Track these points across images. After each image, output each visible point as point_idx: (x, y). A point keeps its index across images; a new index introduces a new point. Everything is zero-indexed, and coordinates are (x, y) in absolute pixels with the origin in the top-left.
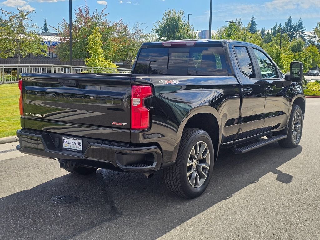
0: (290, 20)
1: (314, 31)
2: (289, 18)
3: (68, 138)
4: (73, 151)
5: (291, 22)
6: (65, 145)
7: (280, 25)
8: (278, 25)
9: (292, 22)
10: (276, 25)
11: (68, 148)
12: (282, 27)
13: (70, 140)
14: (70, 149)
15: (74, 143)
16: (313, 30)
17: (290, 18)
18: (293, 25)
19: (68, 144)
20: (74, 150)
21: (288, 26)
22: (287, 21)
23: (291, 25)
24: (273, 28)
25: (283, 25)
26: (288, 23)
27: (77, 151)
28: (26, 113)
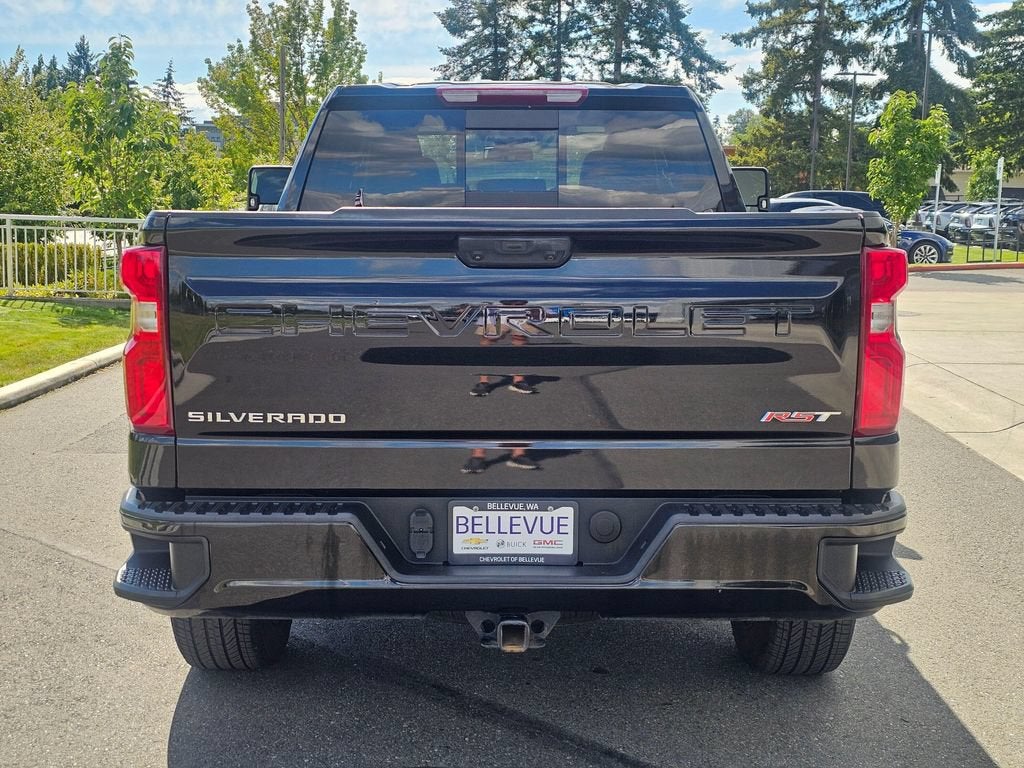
0: (82, 48)
1: (161, 88)
2: (79, 41)
3: (490, 505)
4: (518, 564)
5: (86, 54)
6: (461, 545)
7: (53, 63)
8: (47, 63)
9: (89, 53)
10: (41, 62)
11: (485, 555)
12: (59, 67)
13: (497, 515)
14: (496, 559)
15: (522, 528)
16: (160, 82)
17: (84, 41)
18: (93, 63)
19: (485, 536)
20: (521, 560)
21: (80, 65)
22: (73, 51)
23: (88, 65)
24: (30, 71)
25: (63, 64)
26: (78, 58)
27: (542, 560)
28: (190, 414)
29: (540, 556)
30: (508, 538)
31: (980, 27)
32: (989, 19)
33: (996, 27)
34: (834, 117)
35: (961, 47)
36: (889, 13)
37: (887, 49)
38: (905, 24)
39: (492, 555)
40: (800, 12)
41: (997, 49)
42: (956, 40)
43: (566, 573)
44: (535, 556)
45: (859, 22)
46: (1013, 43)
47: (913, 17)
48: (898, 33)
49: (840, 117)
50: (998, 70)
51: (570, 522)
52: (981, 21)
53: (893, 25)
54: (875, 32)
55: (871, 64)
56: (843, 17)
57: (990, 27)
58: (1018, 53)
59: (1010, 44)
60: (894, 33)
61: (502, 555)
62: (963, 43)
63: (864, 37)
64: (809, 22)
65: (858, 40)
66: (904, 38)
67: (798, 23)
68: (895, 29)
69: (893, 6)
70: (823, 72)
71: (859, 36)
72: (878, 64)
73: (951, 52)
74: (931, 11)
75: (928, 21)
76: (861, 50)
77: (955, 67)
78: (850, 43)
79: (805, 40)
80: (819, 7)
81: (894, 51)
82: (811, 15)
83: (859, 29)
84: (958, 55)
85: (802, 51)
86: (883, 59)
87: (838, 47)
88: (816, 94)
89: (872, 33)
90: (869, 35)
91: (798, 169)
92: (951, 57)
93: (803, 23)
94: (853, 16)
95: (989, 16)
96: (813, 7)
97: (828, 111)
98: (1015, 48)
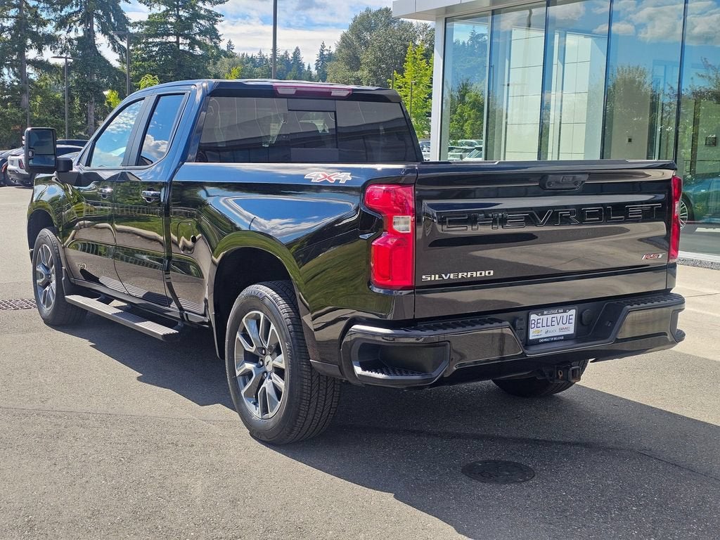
3: (545, 312)
6: (533, 334)
14: (545, 340)
15: (555, 323)
20: (555, 339)
27: (563, 338)
28: (424, 277)
29: (561, 336)
30: (550, 328)
31: (131, 30)
32: (135, 24)
33: (140, 30)
34: (37, 86)
35: (121, 43)
36: (70, 15)
37: (70, 40)
38: (80, 24)
39: (544, 338)
40: (5, 9)
41: (143, 46)
42: (116, 38)
43: (570, 343)
44: (560, 336)
45: (49, 20)
46: (153, 42)
47: (86, 19)
48: (76, 31)
49: (41, 87)
50: (144, 60)
51: (573, 317)
52: (131, 25)
53: (72, 24)
54: (61, 28)
55: (59, 50)
56: (37, 16)
57: (136, 30)
58: (156, 49)
59: (151, 43)
60: (73, 30)
61: (548, 338)
62: (121, 40)
63: (53, 31)
64: (13, 17)
65: (49, 32)
66: (81, 34)
67: (4, 17)
68: (74, 27)
69: (72, 11)
70: (26, 54)
71: (49, 29)
72: (64, 50)
73: (114, 46)
74: (98, 17)
75: (97, 23)
76: (51, 40)
77: (117, 56)
78: (43, 34)
79: (10, 29)
80: (19, 6)
81: (75, 42)
82: (13, 12)
83: (48, 25)
84: (119, 48)
85: (9, 38)
86: (68, 47)
87: (34, 36)
88: (22, 70)
89: (59, 29)
90: (57, 30)
91: (15, 122)
92: (114, 49)
93: (8, 17)
94: (44, 15)
95: (135, 23)
96: (14, 6)
97: (31, 81)
98: (153, 46)
